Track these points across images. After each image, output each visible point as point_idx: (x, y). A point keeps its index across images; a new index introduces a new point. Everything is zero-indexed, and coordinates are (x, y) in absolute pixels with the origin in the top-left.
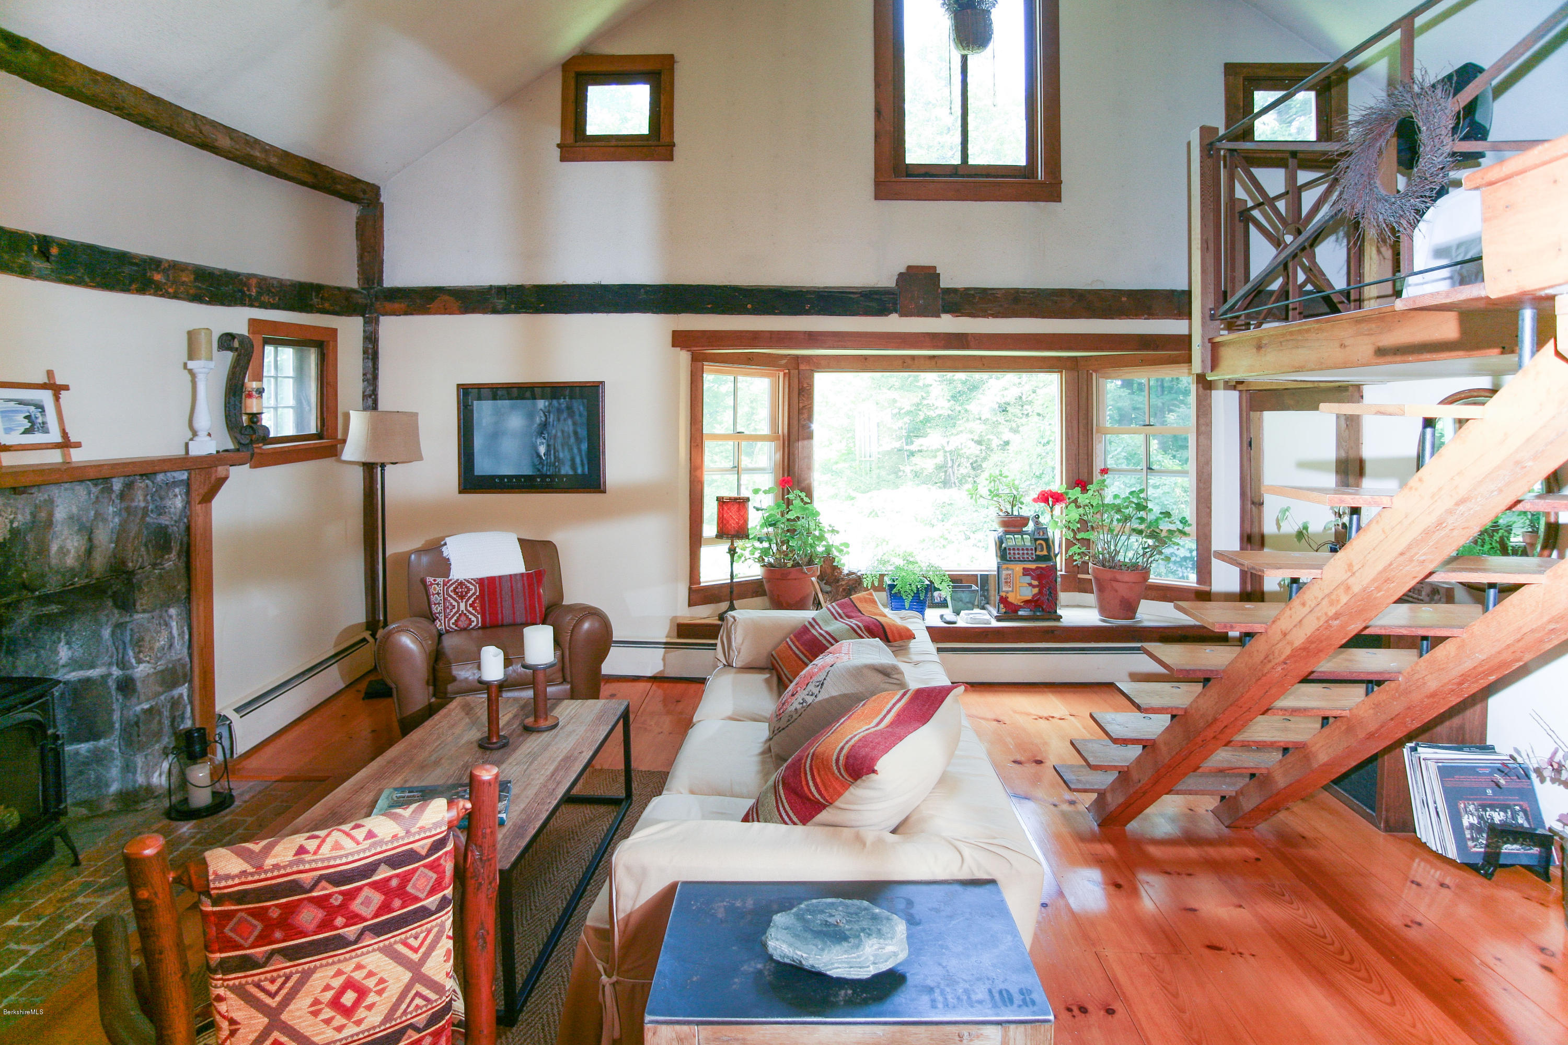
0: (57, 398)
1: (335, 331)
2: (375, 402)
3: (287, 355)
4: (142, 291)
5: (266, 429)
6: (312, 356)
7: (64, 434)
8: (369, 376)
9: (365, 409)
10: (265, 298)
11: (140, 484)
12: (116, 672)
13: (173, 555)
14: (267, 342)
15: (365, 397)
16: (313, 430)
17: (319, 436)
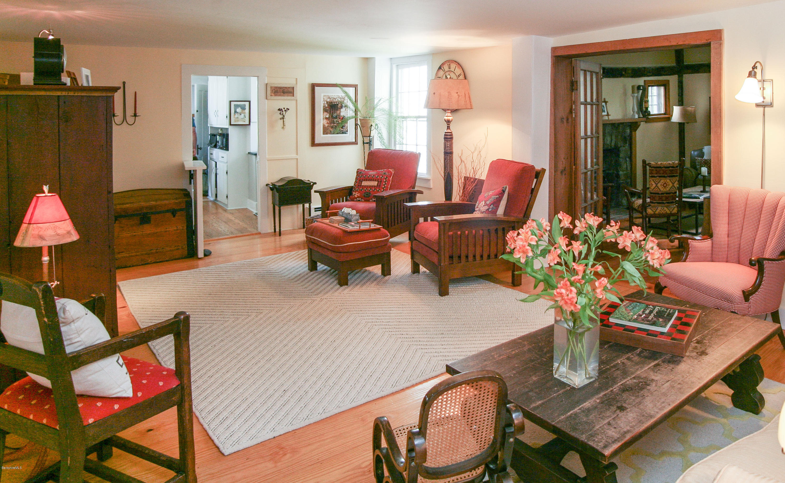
0: (606, 105)
1: (669, 81)
2: (682, 103)
3: (655, 88)
4: (620, 77)
5: (649, 112)
6: (662, 89)
7: (608, 113)
8: (680, 94)
9: (679, 105)
10: (648, 74)
11: (621, 126)
12: (616, 172)
13: (627, 145)
14: (649, 86)
15: (679, 101)
16: (663, 112)
17: (665, 114)
